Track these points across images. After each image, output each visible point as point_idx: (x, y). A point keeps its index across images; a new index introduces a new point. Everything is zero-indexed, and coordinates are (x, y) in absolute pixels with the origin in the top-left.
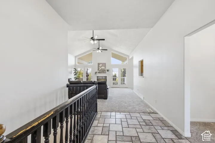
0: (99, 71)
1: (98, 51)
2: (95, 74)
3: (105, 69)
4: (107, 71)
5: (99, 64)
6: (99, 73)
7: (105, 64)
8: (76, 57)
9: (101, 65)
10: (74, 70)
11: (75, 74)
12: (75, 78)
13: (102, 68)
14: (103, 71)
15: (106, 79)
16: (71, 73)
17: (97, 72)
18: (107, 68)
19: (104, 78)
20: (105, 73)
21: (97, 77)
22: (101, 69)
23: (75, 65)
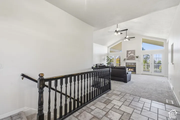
0: (128, 58)
1: (125, 40)
2: (124, 60)
3: (134, 56)
4: (136, 58)
5: (128, 51)
6: (127, 59)
7: (134, 51)
8: (108, 47)
9: (129, 52)
10: (107, 57)
11: (107, 60)
12: (107, 63)
13: (131, 54)
14: (132, 58)
15: (136, 65)
16: (104, 59)
17: (125, 59)
18: (136, 55)
19: (133, 64)
20: (134, 59)
21: (126, 63)
22: (129, 55)
23: (108, 54)
